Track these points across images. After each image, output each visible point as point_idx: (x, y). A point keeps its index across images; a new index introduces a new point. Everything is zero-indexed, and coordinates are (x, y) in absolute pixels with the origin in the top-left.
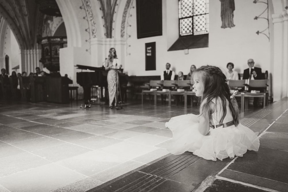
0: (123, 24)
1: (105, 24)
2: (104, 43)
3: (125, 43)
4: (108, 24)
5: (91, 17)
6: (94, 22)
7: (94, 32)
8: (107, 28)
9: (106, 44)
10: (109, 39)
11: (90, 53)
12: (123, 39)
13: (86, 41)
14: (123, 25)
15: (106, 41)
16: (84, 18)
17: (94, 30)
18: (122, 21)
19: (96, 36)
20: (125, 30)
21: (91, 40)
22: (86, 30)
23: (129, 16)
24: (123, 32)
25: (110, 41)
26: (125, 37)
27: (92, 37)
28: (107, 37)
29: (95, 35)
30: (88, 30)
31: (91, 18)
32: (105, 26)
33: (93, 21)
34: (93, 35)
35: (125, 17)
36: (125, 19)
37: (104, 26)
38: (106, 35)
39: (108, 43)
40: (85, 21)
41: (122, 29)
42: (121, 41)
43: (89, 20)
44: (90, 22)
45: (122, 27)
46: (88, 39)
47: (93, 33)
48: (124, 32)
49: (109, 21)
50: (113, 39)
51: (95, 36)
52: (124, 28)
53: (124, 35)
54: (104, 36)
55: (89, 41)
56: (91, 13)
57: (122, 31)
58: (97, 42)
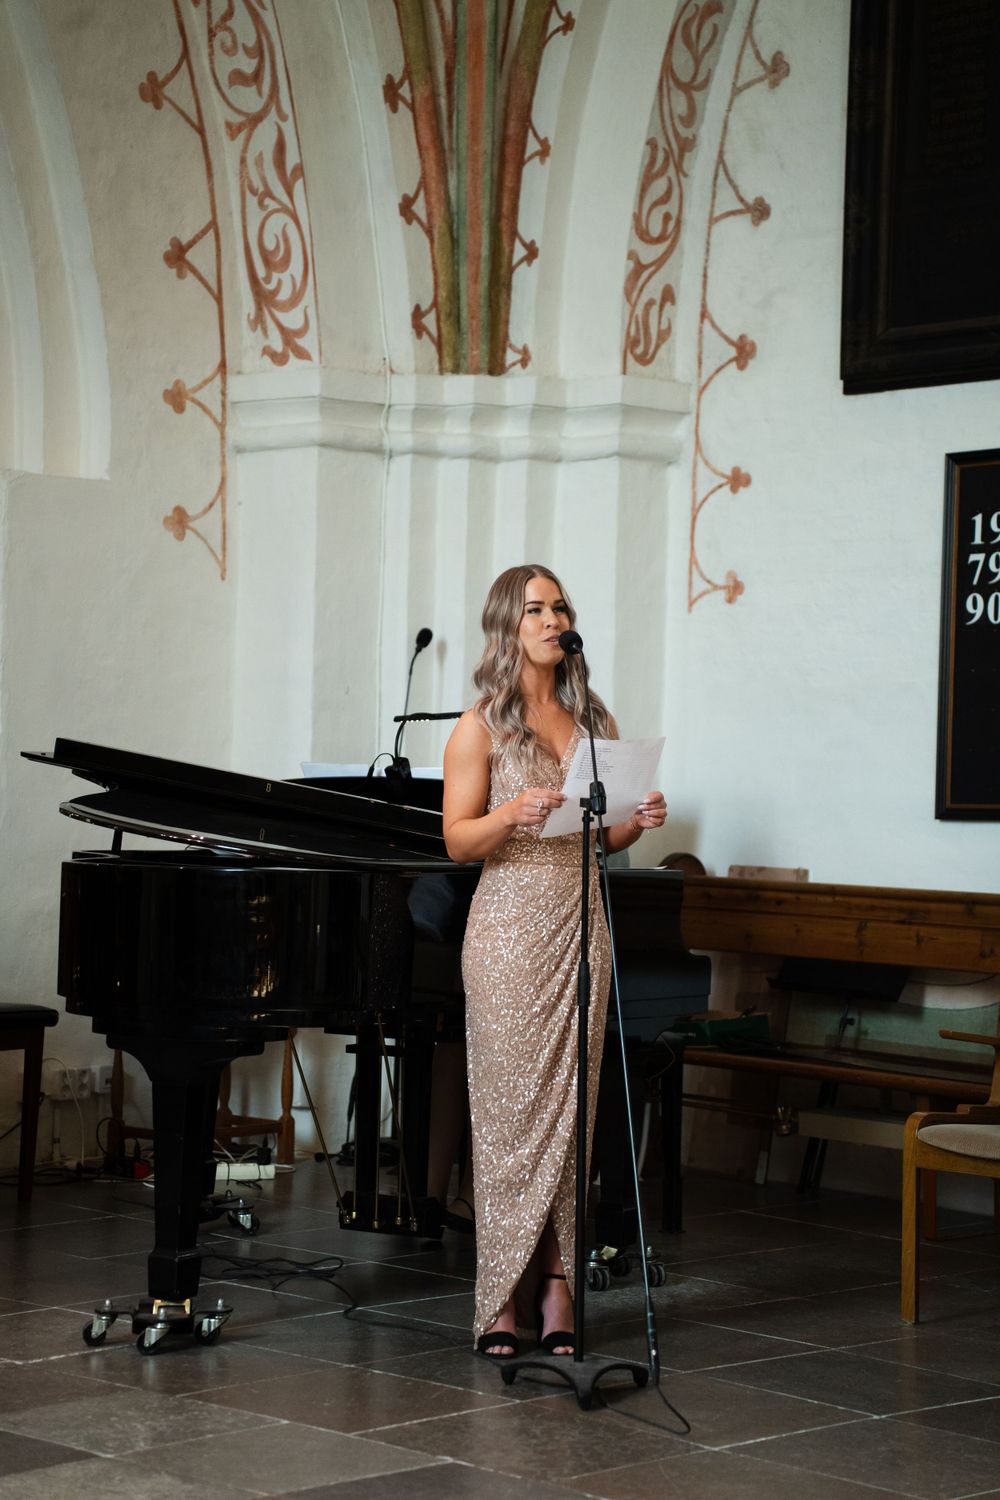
0: (659, 187)
1: (423, 184)
2: (400, 432)
3: (682, 431)
4: (468, 185)
5: (238, 77)
6: (280, 147)
7: (284, 283)
8: (448, 240)
9: (425, 453)
10: (461, 389)
11: (222, 559)
12: (646, 386)
13: (176, 398)
14: (665, 199)
15: (426, 413)
16: (153, 91)
17: (274, 261)
18: (652, 144)
19: (307, 342)
20: (684, 271)
21: (237, 388)
22: (177, 256)
23: (751, 69)
24: (653, 289)
25: (484, 413)
26: (680, 353)
27: (247, 343)
28: (451, 359)
29: (292, 319)
30: (201, 257)
31: (250, 99)
32: (420, 208)
33: (264, 138)
34: (258, 321)
35: (694, 87)
36: (691, 117)
37: (406, 208)
38: (430, 321)
39: (455, 434)
40: (168, 133)
41: (649, 253)
42: (628, 412)
43: (217, 114)
44: (227, 153)
45: (642, 233)
46: (195, 370)
47: (263, 298)
48: (668, 296)
49: (475, 144)
50: (516, 387)
51: (287, 335)
52: (671, 236)
53: (664, 335)
54: (399, 343)
55: (210, 396)
56: (242, 23)
57: (638, 271)
58: (311, 424)
